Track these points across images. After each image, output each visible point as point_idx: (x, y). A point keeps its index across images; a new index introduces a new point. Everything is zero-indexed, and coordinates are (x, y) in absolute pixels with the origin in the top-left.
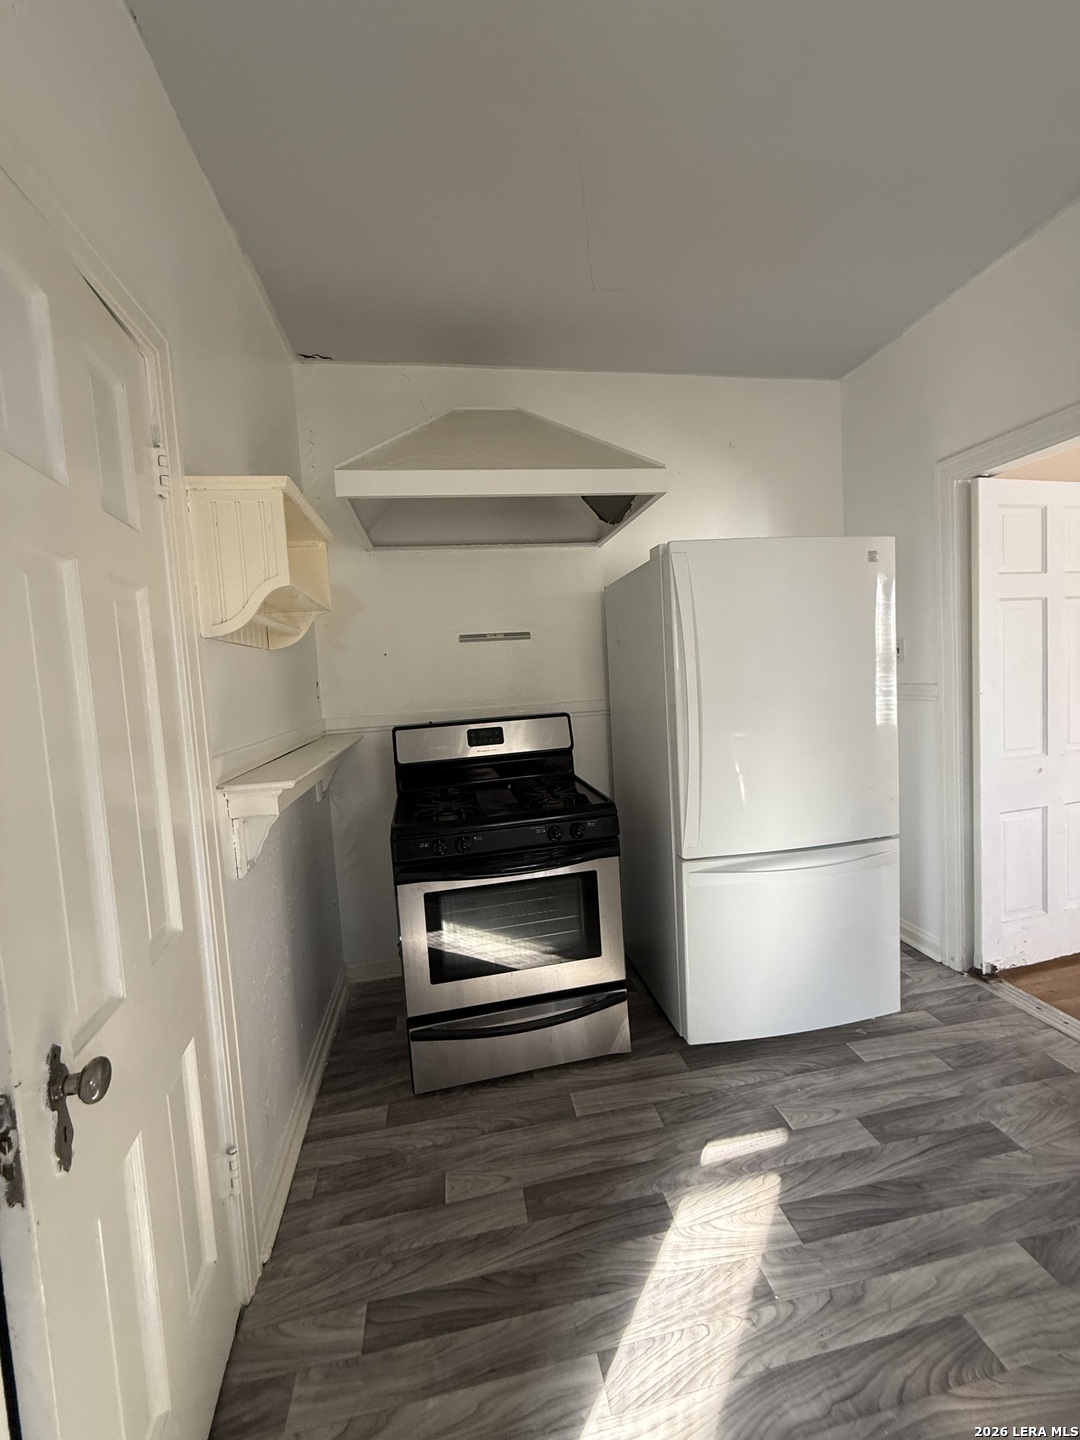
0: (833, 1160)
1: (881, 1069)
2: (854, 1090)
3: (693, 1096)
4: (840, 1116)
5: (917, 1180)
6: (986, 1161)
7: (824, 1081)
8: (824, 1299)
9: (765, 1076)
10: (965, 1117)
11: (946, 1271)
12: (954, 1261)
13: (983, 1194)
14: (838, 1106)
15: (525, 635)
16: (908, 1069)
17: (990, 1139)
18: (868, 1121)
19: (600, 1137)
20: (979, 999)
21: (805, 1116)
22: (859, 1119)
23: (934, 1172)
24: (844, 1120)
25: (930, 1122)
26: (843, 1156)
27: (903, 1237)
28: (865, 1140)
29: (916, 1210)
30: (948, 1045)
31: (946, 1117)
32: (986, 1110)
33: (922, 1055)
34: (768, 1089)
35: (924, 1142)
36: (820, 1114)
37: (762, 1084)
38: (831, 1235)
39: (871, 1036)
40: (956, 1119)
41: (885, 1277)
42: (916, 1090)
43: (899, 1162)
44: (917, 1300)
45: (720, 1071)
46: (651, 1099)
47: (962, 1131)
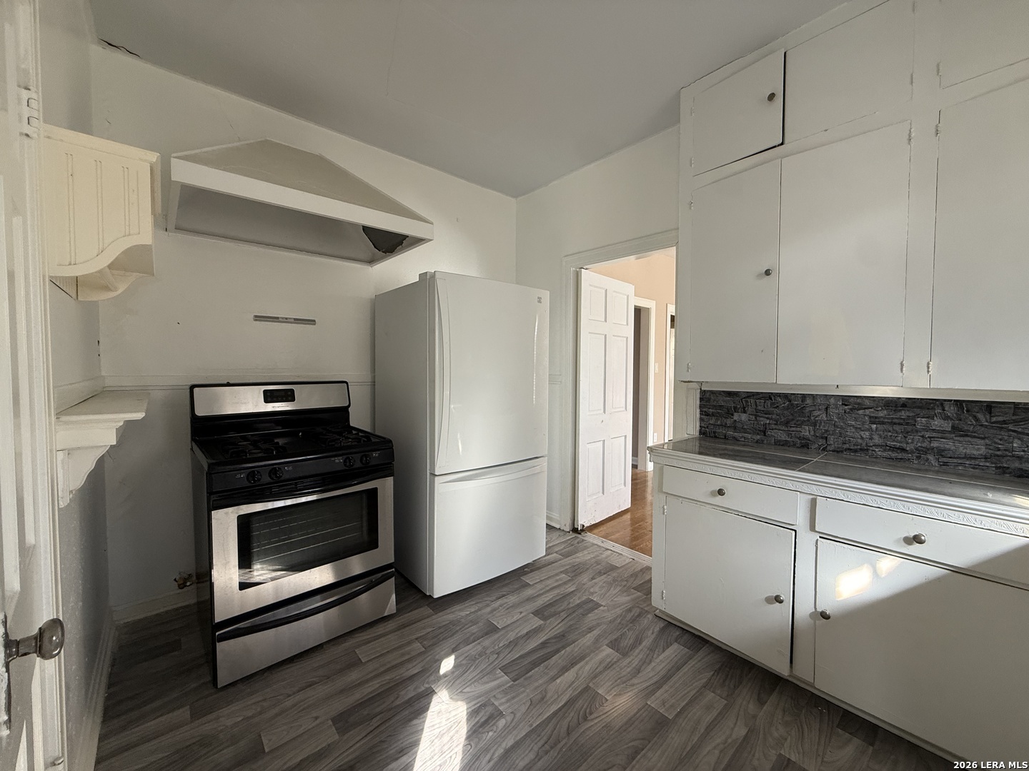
0: (522, 637)
1: (539, 586)
2: (527, 600)
3: (440, 628)
4: (523, 615)
5: (562, 634)
6: (590, 615)
7: (512, 599)
8: (528, 704)
9: (480, 605)
10: (579, 598)
11: (579, 670)
12: (582, 663)
13: (590, 630)
14: (521, 610)
15: (312, 322)
16: (551, 583)
17: (590, 605)
18: (537, 613)
19: (382, 669)
20: (578, 543)
21: (505, 619)
22: (532, 613)
23: (569, 627)
24: (525, 616)
25: (564, 605)
26: (527, 633)
27: (560, 661)
28: (537, 622)
29: (564, 647)
30: (568, 567)
31: (572, 600)
32: (587, 593)
33: (557, 575)
34: (483, 611)
35: (563, 615)
36: (513, 617)
37: (480, 610)
38: (527, 673)
39: (532, 571)
40: (576, 600)
41: (554, 683)
42: (556, 592)
43: (554, 627)
44: (570, 686)
45: (454, 609)
46: (414, 637)
47: (578, 605)
